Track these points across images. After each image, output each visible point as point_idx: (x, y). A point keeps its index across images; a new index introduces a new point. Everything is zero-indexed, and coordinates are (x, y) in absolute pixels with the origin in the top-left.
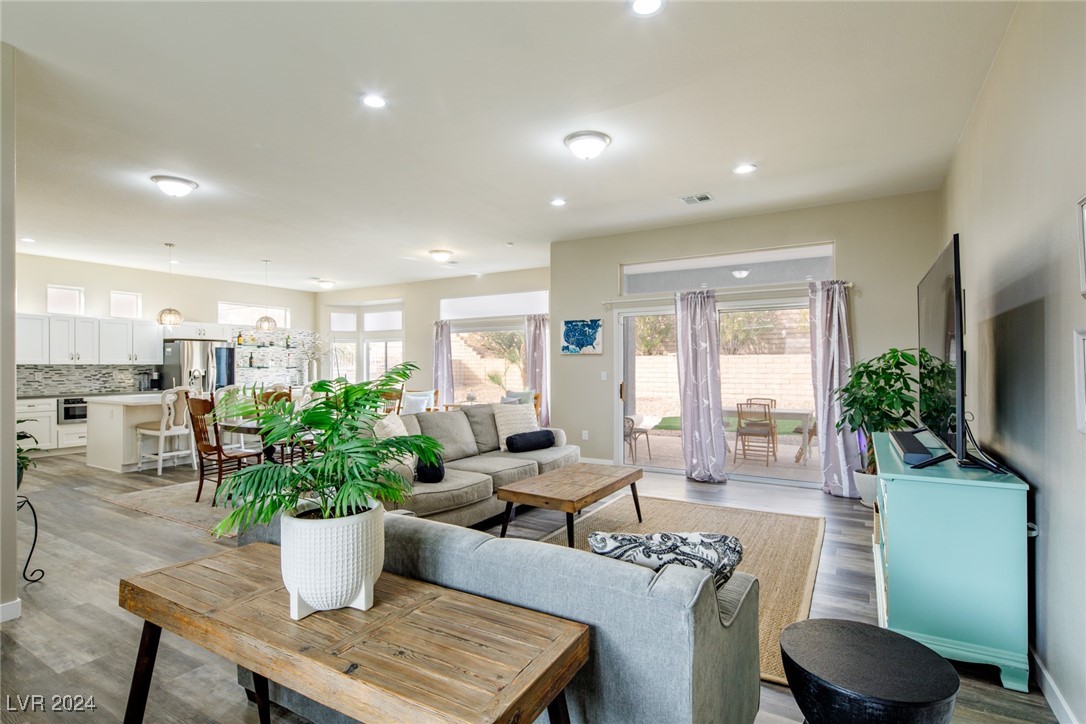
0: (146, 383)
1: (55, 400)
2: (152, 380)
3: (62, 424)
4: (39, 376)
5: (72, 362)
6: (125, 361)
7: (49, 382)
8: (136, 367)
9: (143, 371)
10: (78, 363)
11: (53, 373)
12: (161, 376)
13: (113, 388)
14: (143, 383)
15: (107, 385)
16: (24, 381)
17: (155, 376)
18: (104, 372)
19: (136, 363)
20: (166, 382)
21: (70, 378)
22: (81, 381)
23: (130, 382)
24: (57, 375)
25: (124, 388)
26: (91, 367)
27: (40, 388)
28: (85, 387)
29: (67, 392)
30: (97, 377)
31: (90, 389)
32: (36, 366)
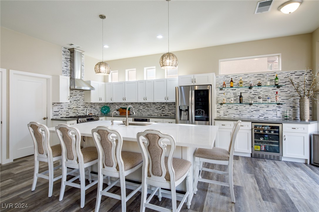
4: (141, 107)
7: (145, 110)
11: (145, 106)
13: (166, 114)
15: (164, 112)
16: (137, 109)
18: (162, 106)
21: (151, 108)
22: (154, 110)
23: (172, 111)
24: (147, 107)
25: (170, 114)
26: (158, 103)
27: (142, 112)
28: (156, 113)
29: (149, 115)
30: (160, 108)
31: (158, 114)
32: (141, 103)
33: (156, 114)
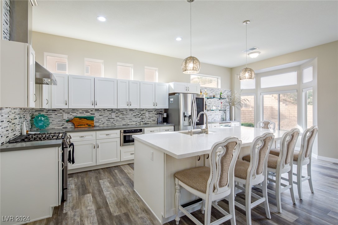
0: (161, 119)
1: (119, 131)
2: (164, 118)
3: (123, 146)
4: (113, 115)
5: (127, 107)
6: (152, 107)
7: (118, 118)
8: (156, 110)
9: (159, 112)
10: (131, 107)
11: (119, 113)
12: (168, 115)
13: (146, 122)
14: (159, 119)
15: (143, 120)
16: (107, 118)
17: (165, 115)
18: (142, 113)
19: (156, 108)
20: (170, 119)
21: (127, 116)
22: (132, 118)
23: (153, 118)
24: (122, 115)
25: (151, 122)
26: (136, 110)
27: (114, 122)
28: (134, 121)
29: (125, 125)
30: (139, 116)
31: (136, 122)
32: (112, 109)
33: (134, 123)
